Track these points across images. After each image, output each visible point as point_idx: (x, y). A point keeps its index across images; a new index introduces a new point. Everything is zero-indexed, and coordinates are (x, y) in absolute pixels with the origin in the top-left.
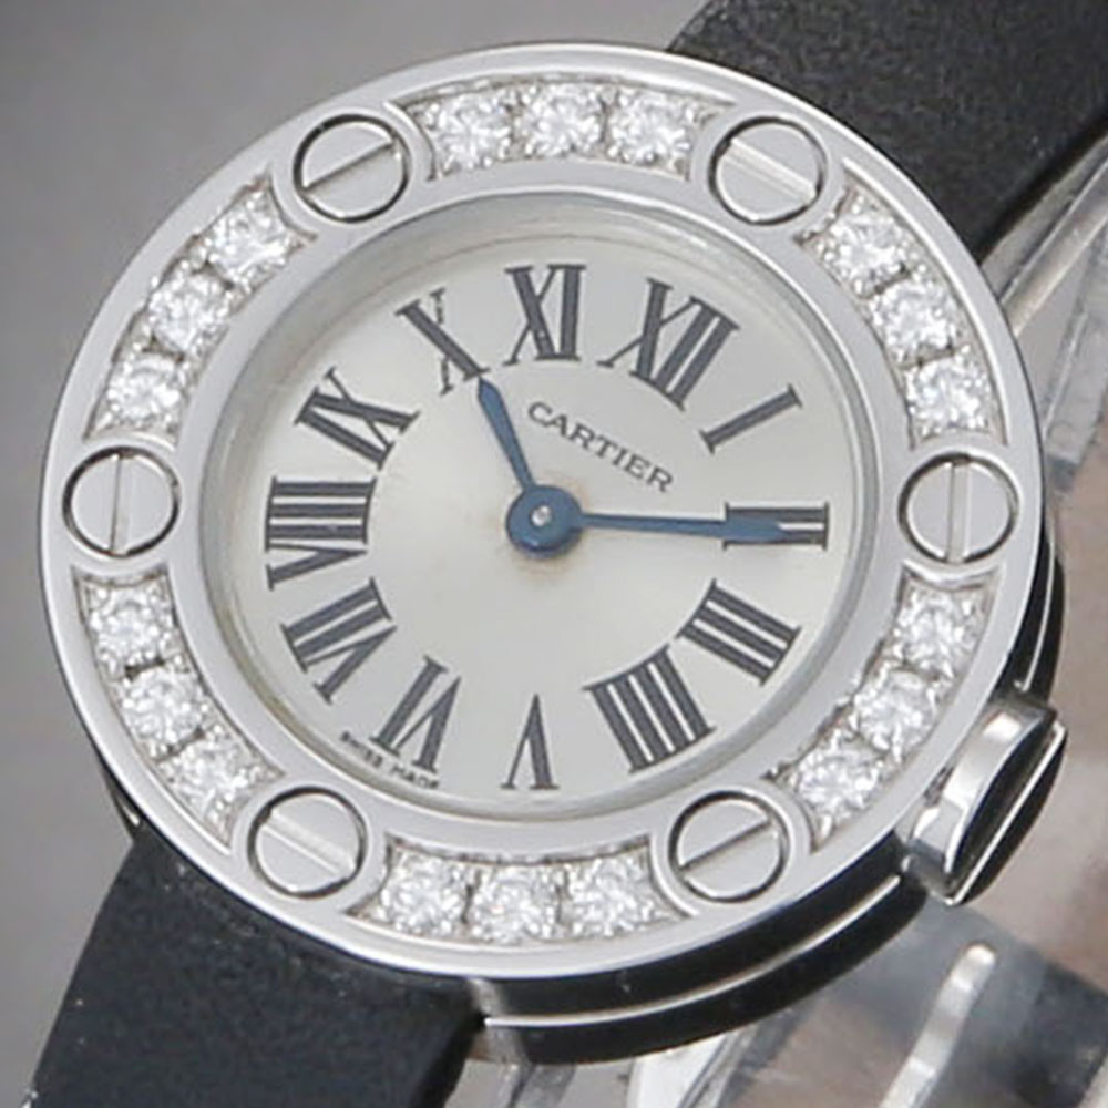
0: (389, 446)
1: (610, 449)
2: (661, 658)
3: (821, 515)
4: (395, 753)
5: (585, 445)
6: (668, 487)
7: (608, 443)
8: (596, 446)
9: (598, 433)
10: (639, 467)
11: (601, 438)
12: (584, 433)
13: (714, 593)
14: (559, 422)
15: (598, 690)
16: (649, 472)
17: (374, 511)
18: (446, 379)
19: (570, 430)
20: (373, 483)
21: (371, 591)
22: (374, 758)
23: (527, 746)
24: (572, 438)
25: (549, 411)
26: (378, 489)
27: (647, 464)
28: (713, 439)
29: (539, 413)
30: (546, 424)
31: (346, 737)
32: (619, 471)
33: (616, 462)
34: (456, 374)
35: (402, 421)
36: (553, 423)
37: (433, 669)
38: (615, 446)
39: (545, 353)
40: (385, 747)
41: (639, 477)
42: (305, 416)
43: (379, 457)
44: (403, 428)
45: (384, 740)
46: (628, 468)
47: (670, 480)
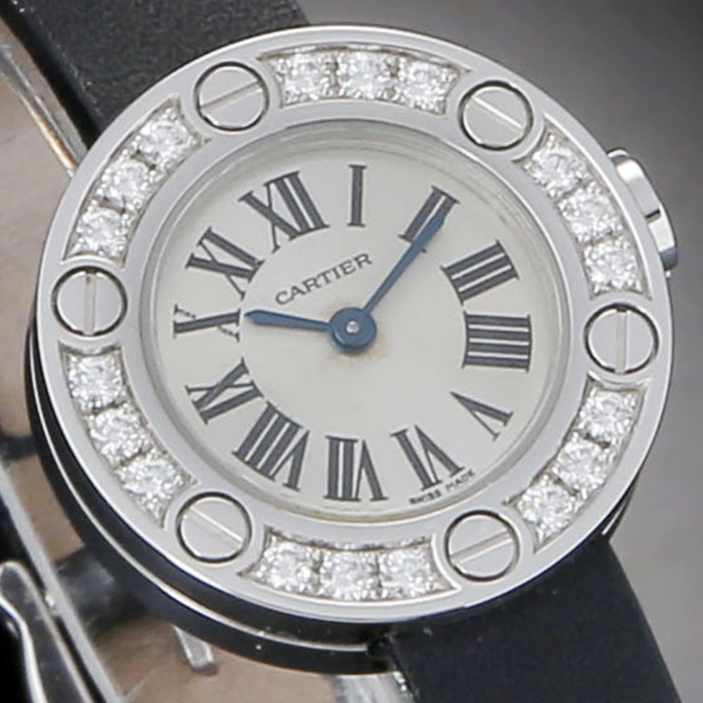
0: (252, 384)
1: (328, 275)
2: (469, 319)
3: (437, 193)
4: (438, 482)
5: (318, 286)
6: (370, 259)
7: (324, 274)
8: (321, 281)
9: (315, 276)
10: (349, 267)
11: (319, 276)
12: (309, 283)
13: (449, 271)
14: (295, 291)
15: (468, 361)
16: (355, 264)
17: (287, 414)
18: (231, 333)
19: (305, 289)
20: (270, 405)
21: (334, 441)
22: (435, 495)
23: (478, 414)
24: (309, 290)
25: (285, 293)
26: (275, 404)
27: (349, 262)
28: (356, 221)
29: (282, 298)
30: (292, 298)
31: (413, 501)
32: (344, 278)
33: (338, 276)
34: (232, 327)
35: (242, 369)
36: (293, 295)
37: (401, 436)
38: (328, 272)
39: (249, 275)
40: (432, 485)
41: (354, 270)
42: (206, 417)
43: (255, 393)
44: (246, 371)
45: (427, 484)
46: (346, 273)
47: (366, 256)
